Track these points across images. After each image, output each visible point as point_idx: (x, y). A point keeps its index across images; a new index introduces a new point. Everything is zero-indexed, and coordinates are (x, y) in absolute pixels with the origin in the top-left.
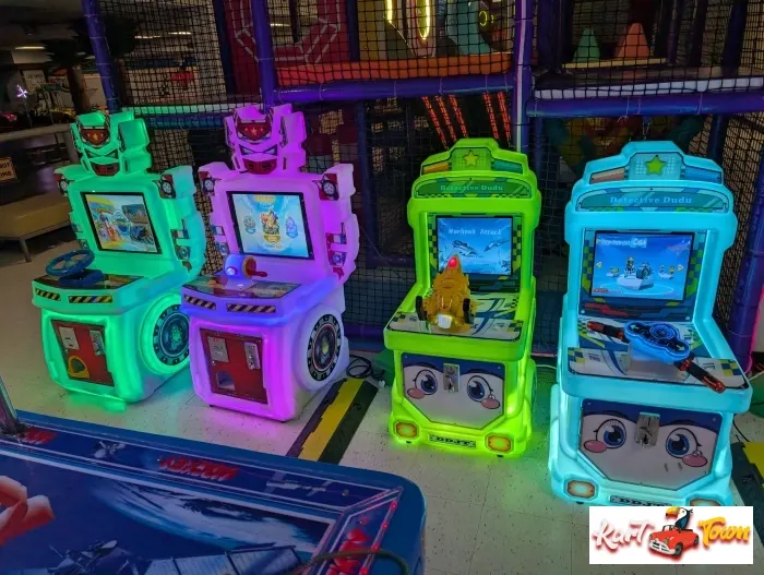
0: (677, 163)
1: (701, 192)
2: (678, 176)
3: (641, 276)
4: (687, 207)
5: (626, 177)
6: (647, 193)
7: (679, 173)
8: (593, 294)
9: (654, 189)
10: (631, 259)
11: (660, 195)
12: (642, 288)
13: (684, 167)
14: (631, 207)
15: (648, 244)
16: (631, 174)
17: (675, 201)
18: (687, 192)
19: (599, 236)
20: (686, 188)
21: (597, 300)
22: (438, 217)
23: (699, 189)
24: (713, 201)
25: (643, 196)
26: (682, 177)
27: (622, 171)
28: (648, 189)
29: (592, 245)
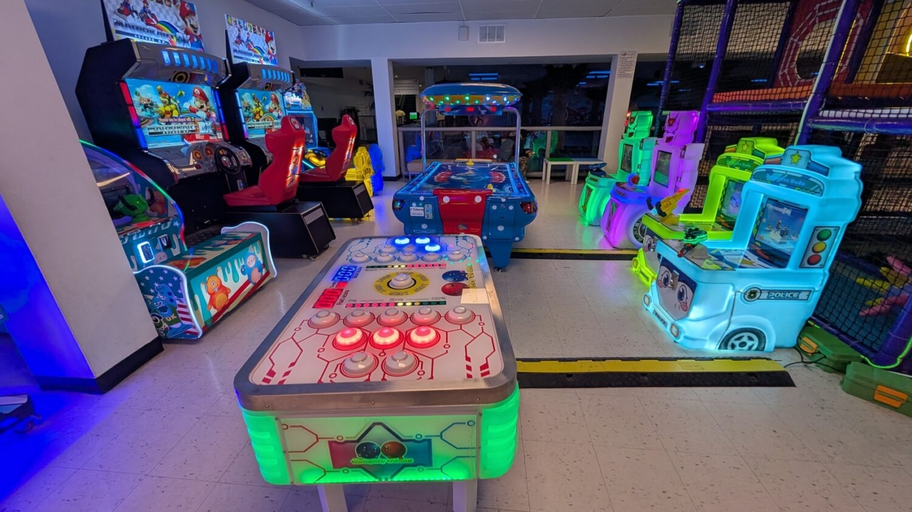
0: (807, 158)
1: (811, 179)
2: (805, 167)
3: (782, 234)
4: (802, 188)
5: (780, 163)
6: (784, 174)
7: (806, 165)
8: (756, 239)
9: (788, 173)
10: (780, 221)
11: (790, 177)
12: (780, 243)
13: (810, 161)
14: (775, 183)
15: (792, 213)
16: (783, 162)
17: (796, 183)
18: (805, 178)
19: (770, 201)
20: (804, 175)
21: (757, 243)
22: (730, 180)
23: (810, 177)
24: (815, 187)
25: (782, 177)
26: (808, 168)
27: (779, 159)
28: (784, 173)
29: (764, 207)
